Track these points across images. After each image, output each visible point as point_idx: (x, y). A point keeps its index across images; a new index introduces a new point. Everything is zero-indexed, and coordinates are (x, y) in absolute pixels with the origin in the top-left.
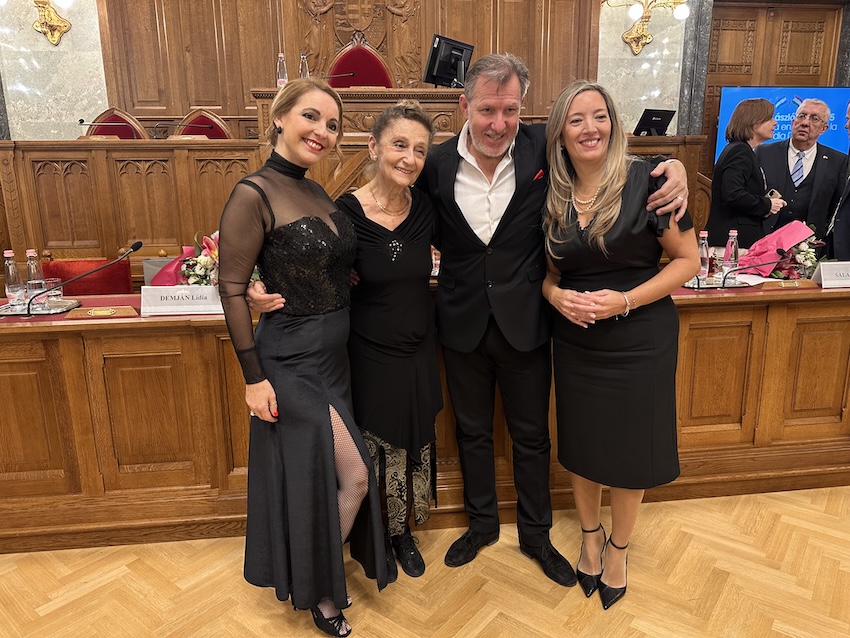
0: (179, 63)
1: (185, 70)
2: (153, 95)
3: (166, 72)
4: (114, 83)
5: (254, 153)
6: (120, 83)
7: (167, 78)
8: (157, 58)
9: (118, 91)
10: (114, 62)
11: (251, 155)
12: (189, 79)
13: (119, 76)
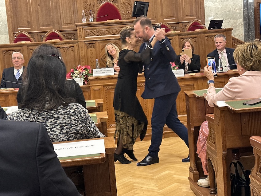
0: (36, 10)
1: (38, 14)
2: (25, 23)
3: (30, 15)
4: (11, 20)
5: (76, 44)
6: (13, 20)
7: (31, 17)
8: (27, 9)
9: (12, 23)
10: (11, 12)
11: (75, 45)
12: (39, 16)
13: (12, 17)
